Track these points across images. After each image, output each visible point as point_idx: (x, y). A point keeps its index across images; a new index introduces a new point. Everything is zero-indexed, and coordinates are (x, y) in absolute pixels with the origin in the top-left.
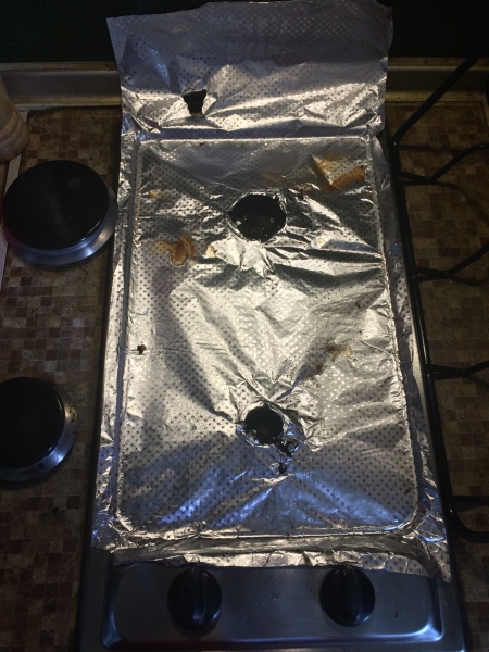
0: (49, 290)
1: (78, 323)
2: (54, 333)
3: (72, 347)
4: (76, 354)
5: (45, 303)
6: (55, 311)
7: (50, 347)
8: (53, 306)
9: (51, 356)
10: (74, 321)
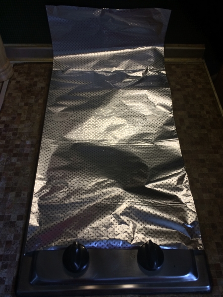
0: (17, 129)
1: (28, 142)
2: (17, 146)
3: (25, 152)
4: (27, 155)
5: (14, 134)
6: (19, 138)
7: (15, 152)
8: (18, 136)
9: (15, 155)
10: (27, 142)
